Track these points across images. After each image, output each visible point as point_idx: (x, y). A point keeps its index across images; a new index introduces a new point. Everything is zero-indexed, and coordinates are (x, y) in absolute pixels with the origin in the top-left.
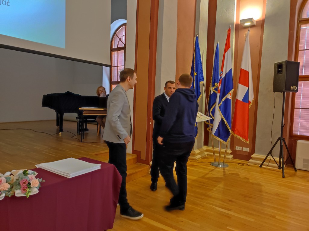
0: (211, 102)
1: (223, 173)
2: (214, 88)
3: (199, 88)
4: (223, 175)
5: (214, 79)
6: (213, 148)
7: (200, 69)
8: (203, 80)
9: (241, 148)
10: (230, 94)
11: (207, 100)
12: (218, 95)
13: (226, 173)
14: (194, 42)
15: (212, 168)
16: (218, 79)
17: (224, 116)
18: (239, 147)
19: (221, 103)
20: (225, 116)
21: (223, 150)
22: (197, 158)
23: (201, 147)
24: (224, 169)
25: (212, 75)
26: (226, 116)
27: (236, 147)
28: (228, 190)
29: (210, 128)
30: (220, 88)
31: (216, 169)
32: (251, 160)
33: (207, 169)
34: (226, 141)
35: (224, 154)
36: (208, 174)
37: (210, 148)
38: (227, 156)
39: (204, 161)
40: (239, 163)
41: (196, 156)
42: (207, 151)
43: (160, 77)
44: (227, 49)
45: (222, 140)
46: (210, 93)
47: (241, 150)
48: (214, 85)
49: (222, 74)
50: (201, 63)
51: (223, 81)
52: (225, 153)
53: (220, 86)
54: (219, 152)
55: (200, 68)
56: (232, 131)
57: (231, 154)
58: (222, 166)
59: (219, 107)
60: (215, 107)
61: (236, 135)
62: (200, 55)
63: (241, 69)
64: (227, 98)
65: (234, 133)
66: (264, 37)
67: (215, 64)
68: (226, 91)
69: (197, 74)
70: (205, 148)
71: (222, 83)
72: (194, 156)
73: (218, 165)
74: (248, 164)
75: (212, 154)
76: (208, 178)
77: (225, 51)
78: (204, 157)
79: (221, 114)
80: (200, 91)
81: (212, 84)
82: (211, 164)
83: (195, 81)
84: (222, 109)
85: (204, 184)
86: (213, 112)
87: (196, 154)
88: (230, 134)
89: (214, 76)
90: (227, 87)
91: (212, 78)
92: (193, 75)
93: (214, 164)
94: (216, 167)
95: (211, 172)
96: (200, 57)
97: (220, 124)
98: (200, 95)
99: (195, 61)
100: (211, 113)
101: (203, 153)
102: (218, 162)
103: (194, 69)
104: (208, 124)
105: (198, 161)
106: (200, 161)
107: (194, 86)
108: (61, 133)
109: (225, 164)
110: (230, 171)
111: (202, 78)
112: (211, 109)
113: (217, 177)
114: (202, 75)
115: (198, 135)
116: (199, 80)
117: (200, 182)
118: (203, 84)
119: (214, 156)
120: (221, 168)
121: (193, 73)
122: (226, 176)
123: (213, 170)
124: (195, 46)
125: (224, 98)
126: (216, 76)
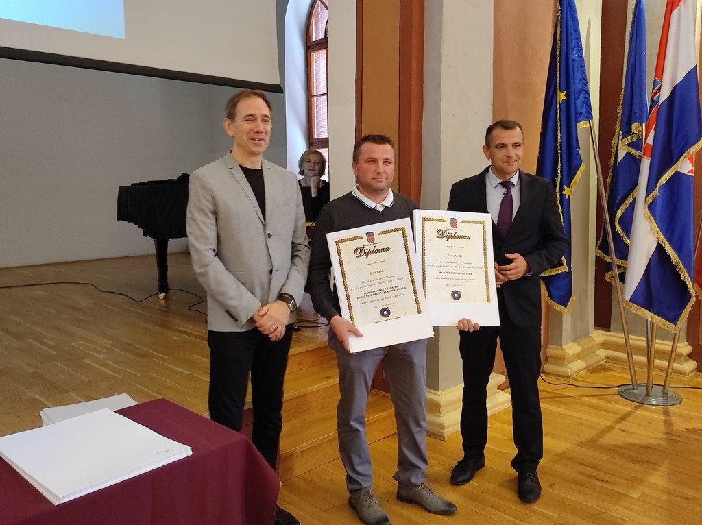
0: (620, 188)
1: (662, 428)
2: (629, 139)
3: (575, 146)
4: (664, 436)
5: (627, 112)
6: (627, 339)
7: (577, 81)
8: (589, 117)
10: (690, 159)
11: (605, 181)
12: (646, 164)
13: (675, 428)
15: (623, 407)
16: (641, 110)
17: (665, 236)
19: (656, 192)
20: (672, 233)
21: (663, 345)
23: (586, 334)
24: (666, 413)
25: (622, 98)
26: (676, 236)
28: (686, 498)
29: (617, 272)
30: (650, 140)
31: (639, 412)
33: (605, 411)
34: (674, 321)
35: (668, 357)
36: (608, 429)
37: (616, 337)
38: (676, 366)
39: (596, 379)
41: (568, 365)
42: (604, 345)
43: (438, 112)
45: (658, 320)
46: (613, 158)
48: (628, 132)
49: (659, 89)
50: (581, 57)
51: (664, 113)
52: (670, 356)
53: (652, 133)
54: (648, 352)
55: (579, 75)
56: (696, 285)
57: (690, 356)
58: (661, 400)
59: (650, 206)
60: (633, 204)
62: (577, 31)
64: (677, 171)
67: (632, 62)
68: (673, 147)
69: (567, 95)
70: (599, 336)
72: (562, 365)
73: (643, 399)
75: (625, 356)
76: (611, 445)
77: (670, 5)
78: (595, 368)
79: (657, 229)
80: (578, 153)
81: (621, 129)
82: (619, 394)
83: (560, 119)
84: (658, 213)
85: (595, 473)
86: (627, 223)
87: (567, 356)
88: (691, 296)
89: (628, 102)
90: (676, 135)
91: (620, 107)
92: (554, 101)
93: (631, 391)
94: (637, 404)
95: (620, 423)
96: (577, 39)
97: (652, 265)
98: (581, 164)
99: (560, 52)
100: (619, 223)
101: (593, 352)
102: (647, 385)
103: (558, 81)
104: (607, 259)
105: (576, 380)
106: (581, 381)
107: (559, 138)
108: (164, 294)
109: (670, 392)
110: (686, 418)
111: (584, 108)
112: (618, 210)
113: (642, 446)
114: (586, 98)
115: (574, 298)
116: (576, 115)
117: (582, 464)
118: (588, 131)
119: (631, 363)
120: (656, 409)
121: (555, 93)
122: (676, 441)
123: (628, 415)
124: (561, 4)
125: (668, 175)
126: (635, 101)
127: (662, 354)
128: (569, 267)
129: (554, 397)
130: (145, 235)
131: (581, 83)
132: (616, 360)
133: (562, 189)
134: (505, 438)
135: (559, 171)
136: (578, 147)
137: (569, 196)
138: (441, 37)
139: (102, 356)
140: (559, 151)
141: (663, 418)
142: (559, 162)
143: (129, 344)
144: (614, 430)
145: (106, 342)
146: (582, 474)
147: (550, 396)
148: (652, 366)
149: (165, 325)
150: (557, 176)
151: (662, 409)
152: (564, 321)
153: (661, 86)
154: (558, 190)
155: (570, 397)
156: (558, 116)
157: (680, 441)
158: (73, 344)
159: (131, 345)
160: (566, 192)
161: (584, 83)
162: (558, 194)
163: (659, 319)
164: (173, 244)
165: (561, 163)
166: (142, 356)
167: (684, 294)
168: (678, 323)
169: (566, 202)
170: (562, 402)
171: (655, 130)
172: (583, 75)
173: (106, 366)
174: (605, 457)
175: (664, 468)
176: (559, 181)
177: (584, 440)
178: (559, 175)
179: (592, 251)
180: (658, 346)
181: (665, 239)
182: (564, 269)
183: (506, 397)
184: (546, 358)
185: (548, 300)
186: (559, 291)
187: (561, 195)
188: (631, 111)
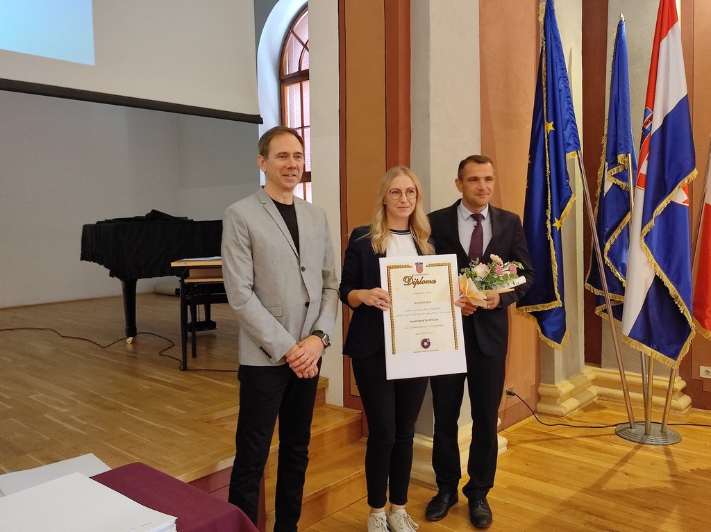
0: (608, 219)
1: (666, 469)
2: (615, 170)
3: (564, 177)
5: (612, 143)
6: (622, 375)
7: (564, 111)
8: (577, 148)
10: (686, 189)
13: (680, 469)
14: (541, 19)
15: (623, 448)
16: (626, 140)
17: (663, 268)
18: (710, 369)
19: (652, 223)
20: (669, 267)
21: (660, 381)
23: (577, 371)
24: (668, 453)
25: (606, 129)
26: (674, 267)
27: (703, 369)
29: (609, 305)
30: (643, 170)
31: (640, 452)
33: (605, 452)
35: (666, 392)
36: (611, 473)
37: (608, 373)
38: (674, 403)
39: (591, 418)
41: (562, 404)
42: (597, 382)
43: (427, 143)
44: (664, 30)
46: (599, 190)
48: (614, 163)
49: (651, 119)
50: (567, 87)
52: (668, 392)
53: (645, 163)
54: (645, 388)
55: (566, 106)
57: (684, 391)
58: (660, 439)
59: (646, 238)
62: (562, 61)
64: (672, 202)
65: (704, 327)
67: (615, 93)
68: (666, 177)
69: (554, 126)
70: (590, 372)
71: (650, 149)
72: (555, 404)
73: (642, 438)
75: (621, 393)
76: (616, 490)
77: (658, 36)
78: (589, 406)
79: (654, 260)
80: (568, 185)
81: (607, 160)
82: (617, 434)
83: (548, 150)
84: (654, 245)
86: (618, 255)
87: (560, 395)
88: (690, 330)
89: (613, 133)
90: (670, 165)
91: (604, 138)
92: (542, 132)
93: (629, 430)
94: (637, 444)
95: (622, 465)
96: (562, 69)
97: (650, 298)
98: (570, 196)
99: (546, 82)
100: (608, 255)
101: (585, 390)
102: (645, 423)
103: (545, 112)
104: (597, 292)
105: (570, 419)
106: (575, 421)
107: (548, 169)
108: (131, 338)
109: (669, 430)
110: (690, 458)
111: (572, 138)
112: (606, 242)
114: (574, 129)
115: (567, 333)
116: (564, 145)
117: (589, 513)
118: (573, 160)
119: (628, 400)
120: (657, 449)
121: (542, 123)
122: (682, 483)
123: (629, 456)
124: (545, 34)
125: (664, 204)
126: (619, 132)
127: (659, 390)
128: (563, 302)
129: (552, 439)
130: (111, 275)
131: (568, 114)
132: (608, 397)
133: (552, 221)
134: (506, 487)
135: (549, 203)
136: (568, 178)
137: (560, 228)
139: (64, 410)
140: (549, 183)
141: (665, 458)
142: (549, 193)
143: (93, 395)
144: (617, 473)
145: (69, 394)
146: (591, 524)
147: (545, 437)
148: (650, 404)
149: (133, 373)
150: (548, 208)
151: (663, 449)
152: (556, 357)
153: (652, 116)
154: (548, 222)
155: (566, 438)
156: (547, 147)
157: (686, 484)
158: (31, 397)
159: (97, 396)
160: (557, 224)
161: (571, 114)
162: (549, 226)
163: (659, 355)
164: (142, 285)
165: (551, 195)
166: (110, 409)
167: (684, 328)
168: (680, 358)
169: (557, 235)
170: (559, 445)
171: (648, 159)
172: (570, 106)
173: (70, 421)
174: (612, 504)
175: (675, 513)
176: (550, 212)
177: (588, 486)
178: (550, 206)
180: (655, 382)
181: (662, 271)
182: (557, 304)
183: (502, 441)
184: (539, 397)
185: (542, 336)
186: (552, 326)
187: (552, 228)
188: (616, 143)
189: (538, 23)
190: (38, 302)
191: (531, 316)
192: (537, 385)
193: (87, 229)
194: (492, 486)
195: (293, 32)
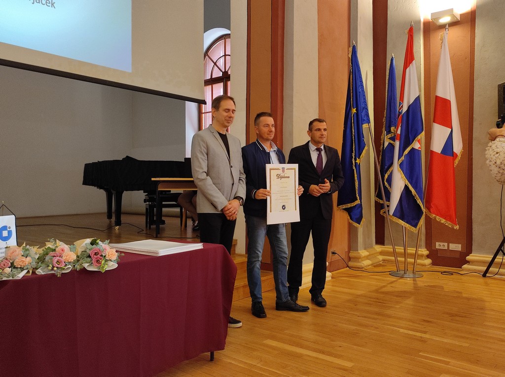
0: (387, 162)
1: (412, 285)
2: (389, 136)
3: (361, 136)
4: (413, 288)
5: (388, 121)
7: (362, 103)
8: (369, 122)
9: (446, 244)
10: (419, 141)
11: (378, 159)
12: (397, 144)
13: (419, 285)
14: (350, 56)
15: (392, 279)
16: (395, 117)
17: (409, 181)
18: (442, 244)
19: (403, 158)
20: (412, 179)
21: (413, 250)
22: (363, 264)
23: (371, 247)
24: (415, 280)
25: (385, 114)
26: (414, 181)
27: (437, 244)
30: (399, 132)
31: (400, 280)
32: (465, 266)
33: (382, 280)
34: (415, 226)
36: (384, 286)
37: (388, 248)
38: (422, 262)
39: (378, 269)
40: (444, 272)
41: (362, 262)
42: (382, 253)
43: (291, 117)
44: (408, 63)
46: (382, 146)
47: (446, 248)
48: (389, 132)
49: (402, 107)
50: (363, 91)
51: (405, 118)
53: (400, 128)
55: (363, 100)
56: (426, 208)
57: (428, 256)
59: (400, 165)
61: (434, 215)
62: (361, 77)
63: (437, 97)
64: (412, 148)
65: (430, 212)
66: (477, 40)
67: (390, 95)
68: (410, 135)
69: (357, 110)
70: (378, 248)
71: (402, 122)
72: (359, 262)
73: (403, 275)
74: (461, 272)
77: (405, 66)
78: (377, 265)
79: (404, 177)
80: (363, 141)
81: (385, 130)
82: (390, 274)
83: (354, 123)
84: (405, 169)
85: (377, 300)
86: (390, 181)
87: (361, 256)
88: (423, 213)
89: (388, 116)
90: (411, 130)
91: (384, 118)
92: (350, 113)
93: (396, 272)
95: (390, 284)
96: (361, 82)
97: (402, 196)
98: (365, 147)
99: (352, 88)
100: (386, 181)
101: (375, 257)
102: (404, 269)
103: (352, 103)
104: (381, 202)
105: (366, 270)
106: (370, 270)
107: (353, 132)
108: (118, 227)
109: (417, 272)
110: (425, 282)
111: (366, 117)
112: (385, 174)
113: (402, 291)
114: (367, 112)
115: (363, 219)
116: (361, 121)
117: (371, 298)
118: (368, 129)
119: (397, 262)
120: (409, 279)
121: (350, 109)
122: (419, 289)
123: (395, 281)
124: (352, 63)
125: (409, 149)
126: (392, 115)
128: (361, 202)
129: (356, 276)
131: (364, 104)
132: (388, 261)
133: (355, 160)
135: (354, 150)
136: (363, 137)
137: (360, 163)
138: (293, 77)
140: (353, 139)
141: (413, 282)
142: (354, 145)
144: (387, 287)
147: (352, 276)
151: (412, 279)
152: (359, 237)
153: (403, 105)
154: (353, 160)
155: (363, 276)
156: (353, 121)
157: (421, 290)
160: (358, 161)
162: (354, 162)
163: (408, 225)
167: (419, 212)
168: (418, 227)
169: (358, 167)
170: (359, 278)
171: (401, 126)
172: (365, 100)
176: (354, 155)
177: (371, 290)
178: (354, 152)
179: (373, 198)
180: (410, 251)
182: (358, 202)
183: (328, 274)
184: (350, 259)
185: (351, 221)
186: (356, 215)
187: (355, 163)
188: (390, 121)
189: (349, 58)
190: (44, 215)
191: (345, 212)
192: (349, 252)
193: (87, 166)
194: (324, 288)
195: (207, 55)
